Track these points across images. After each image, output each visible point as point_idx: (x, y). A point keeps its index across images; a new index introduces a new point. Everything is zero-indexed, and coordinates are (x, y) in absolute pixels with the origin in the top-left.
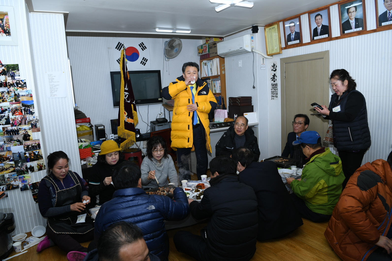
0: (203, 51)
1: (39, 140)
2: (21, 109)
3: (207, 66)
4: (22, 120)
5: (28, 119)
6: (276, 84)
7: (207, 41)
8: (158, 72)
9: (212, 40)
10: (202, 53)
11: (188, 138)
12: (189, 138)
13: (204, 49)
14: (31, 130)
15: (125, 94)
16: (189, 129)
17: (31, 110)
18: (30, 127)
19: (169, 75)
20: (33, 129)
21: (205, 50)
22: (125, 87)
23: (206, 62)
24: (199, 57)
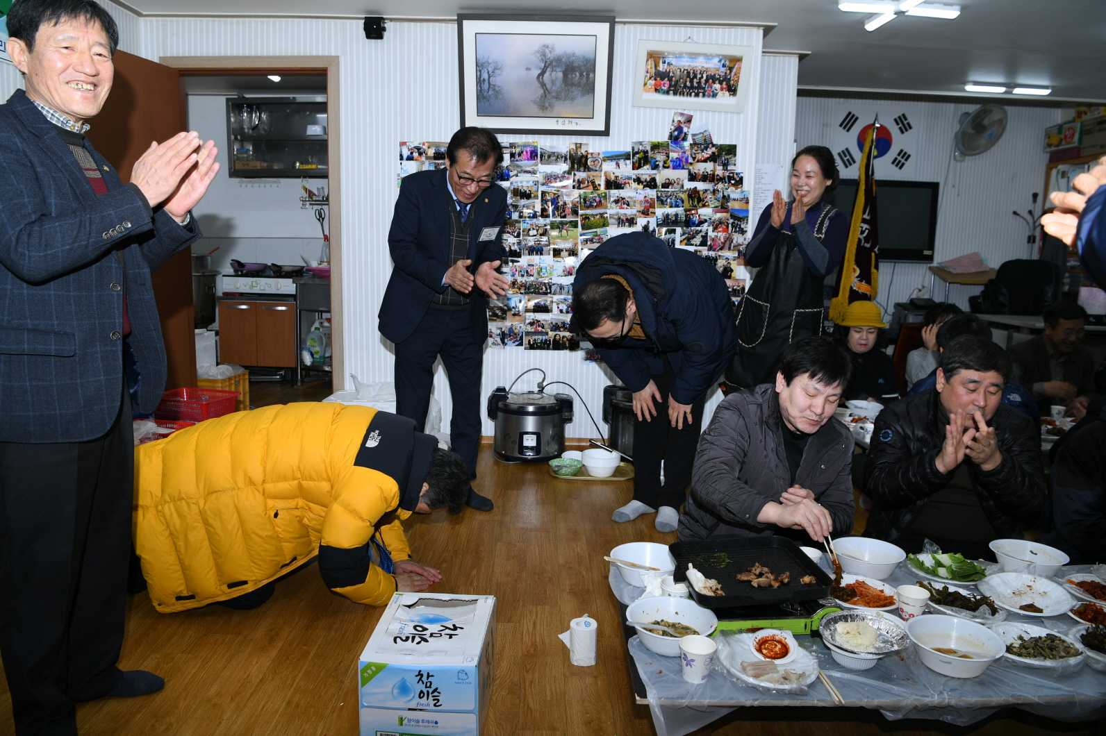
0: (1061, 140)
1: (744, 280)
2: (727, 223)
3: (1066, 179)
4: (725, 241)
5: (734, 242)
7: (1079, 115)
8: (934, 187)
9: (1097, 112)
10: (1058, 146)
13: (1066, 136)
14: (736, 262)
15: (862, 227)
17: (742, 226)
18: (736, 255)
19: (958, 195)
20: (739, 260)
21: (1069, 138)
22: (864, 213)
23: (1066, 170)
24: (1046, 157)
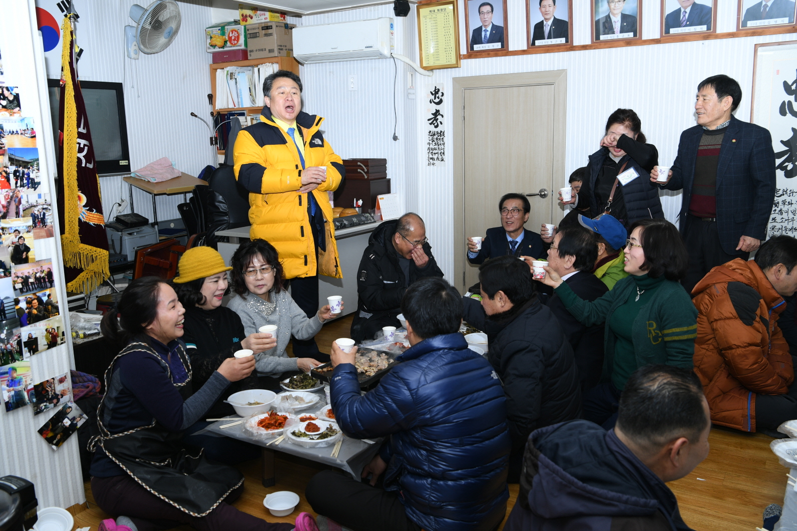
0: (226, 42)
1: (49, 260)
2: (6, 172)
3: (234, 80)
5: (23, 202)
6: (441, 132)
7: (245, 18)
8: (118, 88)
9: (263, 17)
10: (223, 47)
11: (303, 257)
12: (306, 257)
13: (230, 38)
14: (31, 234)
15: (79, 144)
16: (303, 235)
18: (30, 223)
19: (139, 97)
21: (234, 40)
22: (78, 126)
23: (234, 72)
24: (210, 56)
